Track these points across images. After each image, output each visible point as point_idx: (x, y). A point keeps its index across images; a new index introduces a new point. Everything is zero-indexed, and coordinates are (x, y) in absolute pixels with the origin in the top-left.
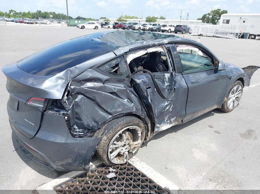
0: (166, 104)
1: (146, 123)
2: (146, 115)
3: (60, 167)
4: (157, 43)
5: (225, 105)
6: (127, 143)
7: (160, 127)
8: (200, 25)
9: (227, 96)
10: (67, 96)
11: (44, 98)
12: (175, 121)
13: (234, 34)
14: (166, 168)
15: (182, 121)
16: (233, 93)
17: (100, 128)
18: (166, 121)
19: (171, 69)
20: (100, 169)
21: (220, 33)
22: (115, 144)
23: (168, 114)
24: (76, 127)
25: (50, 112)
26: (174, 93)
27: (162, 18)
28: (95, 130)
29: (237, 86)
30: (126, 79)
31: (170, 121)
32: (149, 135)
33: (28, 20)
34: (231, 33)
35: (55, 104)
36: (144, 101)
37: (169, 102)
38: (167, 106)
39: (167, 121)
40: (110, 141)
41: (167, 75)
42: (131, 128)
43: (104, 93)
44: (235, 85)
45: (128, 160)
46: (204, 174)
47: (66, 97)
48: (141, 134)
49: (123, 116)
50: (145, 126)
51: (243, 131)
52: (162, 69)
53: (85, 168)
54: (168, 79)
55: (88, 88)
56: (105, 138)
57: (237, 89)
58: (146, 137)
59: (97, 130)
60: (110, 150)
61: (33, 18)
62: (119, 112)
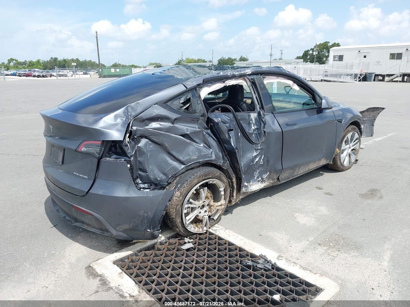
0: (255, 154)
1: (230, 178)
2: (229, 165)
3: (120, 233)
4: (237, 73)
5: (338, 160)
6: (206, 203)
7: (249, 186)
8: (301, 66)
9: (340, 147)
10: (129, 137)
11: (99, 141)
12: (269, 178)
13: (351, 75)
14: (261, 235)
15: (278, 179)
16: (347, 142)
17: (170, 183)
18: (256, 178)
19: (258, 107)
20: (172, 241)
21: (331, 76)
22: (191, 203)
23: (258, 168)
24: (140, 182)
25: (108, 159)
26: (264, 138)
27: (243, 59)
28: (165, 186)
29: (351, 133)
30: (201, 118)
31: (262, 179)
32: (235, 195)
33: (38, 72)
34: (347, 75)
35: (113, 149)
36: (226, 146)
37: (259, 151)
38: (256, 157)
39: (258, 178)
40: (185, 199)
41: (253, 116)
42: (211, 182)
43: (173, 135)
44: (349, 132)
45: (209, 228)
46: (311, 239)
47: (127, 139)
48: (224, 192)
49: (199, 167)
50: (229, 181)
51: (365, 190)
52: (246, 108)
53: (153, 234)
54: (255, 120)
55: (154, 129)
56: (178, 194)
57: (352, 137)
58: (230, 198)
59: (166, 186)
60: (185, 211)
61: (45, 69)
62: (195, 160)
